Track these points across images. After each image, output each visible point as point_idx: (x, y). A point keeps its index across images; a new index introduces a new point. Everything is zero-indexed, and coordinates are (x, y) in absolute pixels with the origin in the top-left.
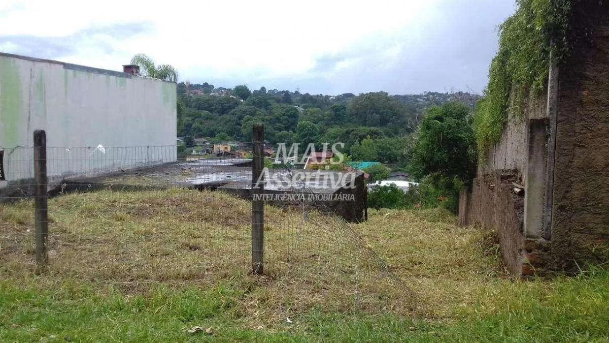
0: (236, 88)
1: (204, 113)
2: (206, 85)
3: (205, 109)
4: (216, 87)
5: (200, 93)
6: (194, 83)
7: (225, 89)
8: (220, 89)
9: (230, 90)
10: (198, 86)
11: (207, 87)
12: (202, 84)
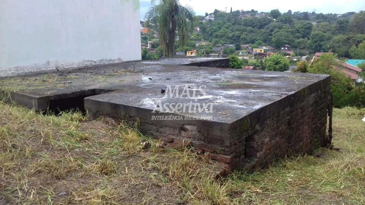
0: (271, 12)
1: (249, 28)
2: (253, 11)
3: (250, 26)
4: (259, 12)
5: (249, 16)
6: (245, 10)
7: (264, 13)
8: (262, 13)
9: (267, 13)
10: (248, 12)
11: (253, 12)
12: (250, 10)
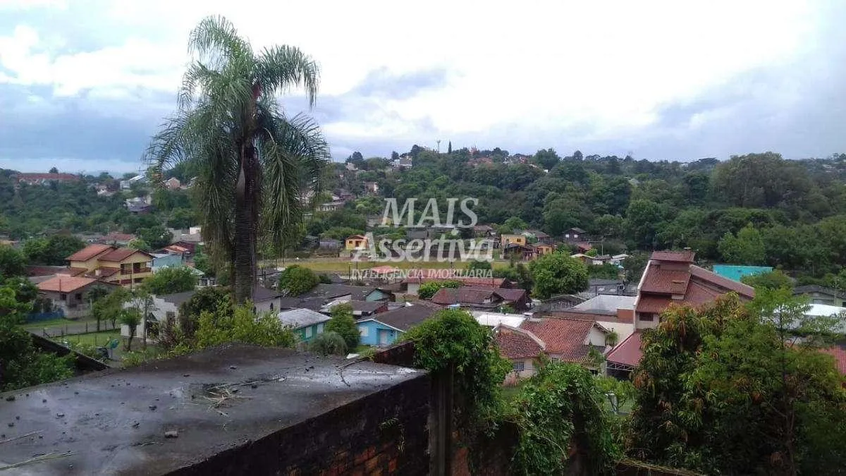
0: (537, 154)
1: (490, 189)
2: (497, 150)
3: (492, 183)
4: (512, 153)
5: (489, 163)
6: (481, 148)
7: (521, 155)
8: (518, 155)
9: (530, 157)
10: (487, 153)
11: (499, 153)
12: (492, 150)
